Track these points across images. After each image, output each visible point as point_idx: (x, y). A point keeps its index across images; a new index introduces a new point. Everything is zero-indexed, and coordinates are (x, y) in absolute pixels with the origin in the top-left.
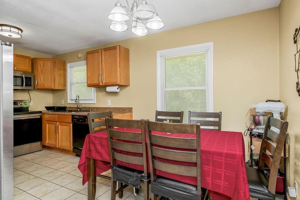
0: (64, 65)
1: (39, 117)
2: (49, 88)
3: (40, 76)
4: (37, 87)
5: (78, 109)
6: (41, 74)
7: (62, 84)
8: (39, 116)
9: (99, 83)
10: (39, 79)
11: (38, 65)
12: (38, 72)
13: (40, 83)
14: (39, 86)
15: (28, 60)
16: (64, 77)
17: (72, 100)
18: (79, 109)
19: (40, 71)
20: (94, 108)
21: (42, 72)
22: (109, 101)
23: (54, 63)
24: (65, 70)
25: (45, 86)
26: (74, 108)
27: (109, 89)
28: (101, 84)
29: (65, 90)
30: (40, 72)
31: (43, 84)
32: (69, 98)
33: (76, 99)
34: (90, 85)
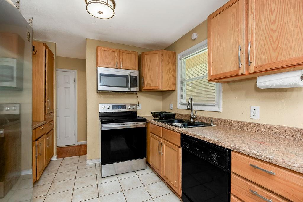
0: (173, 58)
1: (144, 126)
2: (156, 88)
3: (146, 74)
4: (144, 88)
5: (190, 119)
6: (147, 71)
7: (171, 83)
8: (144, 124)
9: (239, 70)
10: (146, 78)
11: (144, 61)
12: (145, 69)
13: (147, 83)
14: (146, 86)
15: (134, 56)
16: (174, 74)
17: (182, 104)
18: (193, 118)
19: (146, 68)
20: (219, 119)
21: (149, 69)
22: (254, 110)
23: (162, 56)
24: (175, 64)
25: (152, 86)
26: (186, 116)
27: (263, 82)
28: (243, 71)
29: (174, 91)
30: (147, 70)
31: (149, 84)
32: (179, 102)
33: (189, 104)
34: (215, 78)
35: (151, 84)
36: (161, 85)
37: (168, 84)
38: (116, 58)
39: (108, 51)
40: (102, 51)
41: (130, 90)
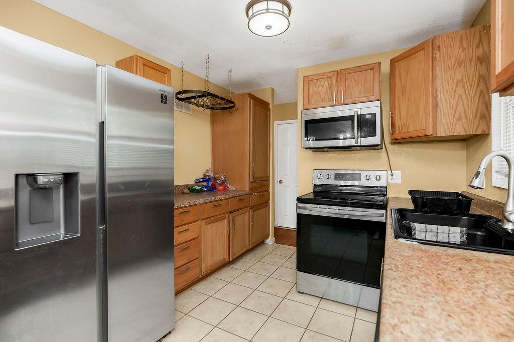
0: (480, 43)
2: (419, 135)
3: (399, 105)
6: (400, 98)
10: (398, 114)
11: (394, 77)
12: (395, 94)
13: (400, 125)
19: (399, 91)
21: (403, 91)
23: (435, 52)
25: (410, 129)
29: (486, 135)
30: (400, 94)
31: (406, 126)
32: (495, 166)
35: (408, 126)
36: (434, 125)
37: (460, 119)
38: (334, 88)
39: (320, 79)
40: (311, 82)
41: (359, 144)
